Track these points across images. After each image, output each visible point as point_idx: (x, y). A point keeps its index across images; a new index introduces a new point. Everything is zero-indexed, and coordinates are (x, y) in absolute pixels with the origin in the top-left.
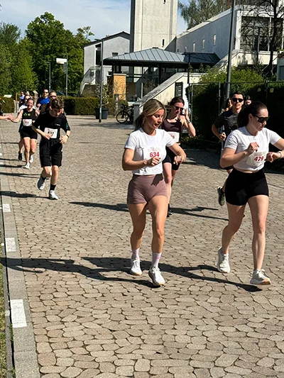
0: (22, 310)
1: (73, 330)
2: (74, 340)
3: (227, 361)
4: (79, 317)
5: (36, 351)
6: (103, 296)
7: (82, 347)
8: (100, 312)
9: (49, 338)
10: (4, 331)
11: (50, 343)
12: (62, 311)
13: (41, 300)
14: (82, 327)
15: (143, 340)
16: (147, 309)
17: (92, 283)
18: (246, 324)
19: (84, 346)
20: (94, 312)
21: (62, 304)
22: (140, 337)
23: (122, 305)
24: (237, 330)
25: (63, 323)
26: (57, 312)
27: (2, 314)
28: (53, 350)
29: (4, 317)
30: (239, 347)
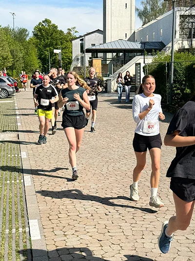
0: (37, 227)
1: (73, 241)
2: (74, 247)
4: (76, 231)
5: (48, 256)
6: (92, 216)
8: (91, 227)
9: (57, 246)
10: (26, 242)
11: (57, 250)
12: (64, 227)
13: (50, 220)
14: (78, 238)
15: (121, 247)
16: (123, 224)
17: (84, 207)
18: (193, 234)
19: (81, 252)
20: (86, 227)
21: (64, 223)
22: (119, 244)
23: (106, 222)
24: (187, 238)
25: (65, 235)
26: (61, 228)
27: (24, 230)
28: (59, 255)
29: (25, 232)
30: (189, 250)
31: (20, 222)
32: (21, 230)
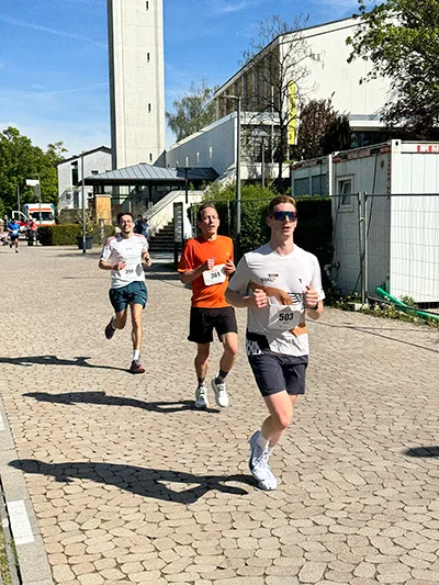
0: (25, 517)
1: (99, 542)
2: (103, 557)
3: (313, 572)
4: (103, 521)
5: (53, 579)
6: (130, 486)
7: (116, 567)
8: (131, 511)
9: (68, 556)
10: (4, 551)
11: (71, 565)
12: (79, 513)
13: (49, 500)
14: (110, 536)
15: (196, 550)
17: (113, 469)
18: (324, 514)
19: (118, 566)
20: (123, 511)
21: (78, 504)
22: (190, 544)
24: (315, 524)
26: (73, 516)
28: (76, 576)
30: (323, 549)
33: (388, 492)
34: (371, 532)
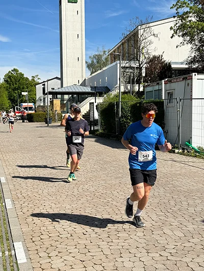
0: (22, 250)
1: (57, 263)
2: (59, 270)
4: (59, 252)
6: (71, 236)
8: (72, 247)
9: (43, 269)
10: (13, 266)
12: (48, 248)
13: (33, 242)
14: (62, 260)
15: (104, 267)
16: (101, 243)
17: (63, 227)
18: (165, 250)
20: (68, 248)
21: (47, 244)
22: (101, 264)
23: (85, 242)
24: (161, 255)
25: (50, 257)
26: (45, 250)
27: (10, 254)
29: (11, 255)
30: (165, 267)
31: (5, 245)
32: (7, 253)
33: (195, 240)
34: (188, 260)
